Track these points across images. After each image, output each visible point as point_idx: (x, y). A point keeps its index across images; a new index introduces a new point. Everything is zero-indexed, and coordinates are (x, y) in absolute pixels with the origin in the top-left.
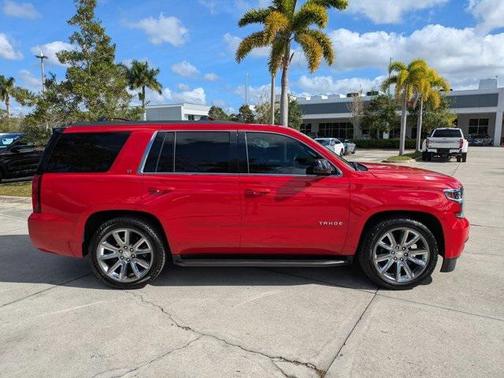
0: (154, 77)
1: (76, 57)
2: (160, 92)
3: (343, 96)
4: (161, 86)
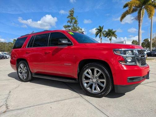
0: (115, 33)
2: (116, 38)
4: (117, 36)
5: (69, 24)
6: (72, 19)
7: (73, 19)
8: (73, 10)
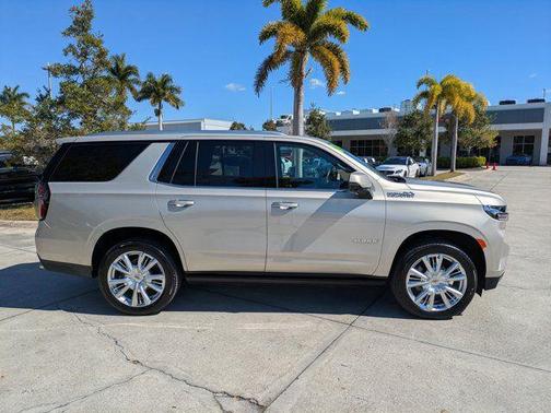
1: (72, 70)
3: (375, 111)
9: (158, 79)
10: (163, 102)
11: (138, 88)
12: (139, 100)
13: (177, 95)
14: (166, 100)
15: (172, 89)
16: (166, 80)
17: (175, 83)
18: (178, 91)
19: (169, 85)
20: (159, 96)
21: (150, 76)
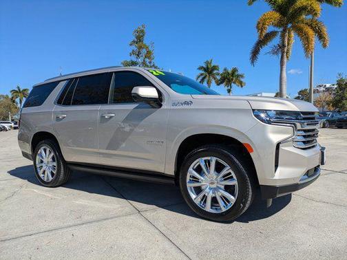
5: (134, 58)
6: (140, 48)
7: (143, 48)
8: (142, 28)
9: (230, 71)
10: (232, 84)
11: (218, 77)
12: (218, 85)
13: (242, 80)
14: (234, 83)
15: (238, 76)
16: (235, 70)
17: (240, 72)
18: (242, 76)
19: (236, 73)
20: (229, 81)
21: (225, 70)
